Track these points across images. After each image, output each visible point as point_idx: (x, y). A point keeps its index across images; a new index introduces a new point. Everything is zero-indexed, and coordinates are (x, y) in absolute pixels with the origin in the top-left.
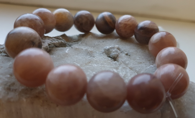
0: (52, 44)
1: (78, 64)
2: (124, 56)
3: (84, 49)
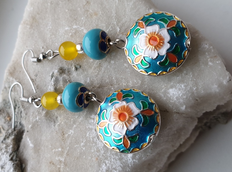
0: (13, 155)
1: (58, 149)
2: (77, 75)
3: (38, 118)
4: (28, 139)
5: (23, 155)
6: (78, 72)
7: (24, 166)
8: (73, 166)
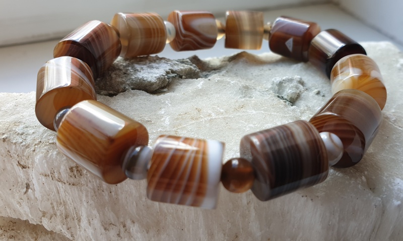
1: (220, 108)
2: (313, 97)
3: (232, 82)
4: (202, 83)
5: (177, 85)
6: (317, 96)
7: (165, 90)
8: (216, 128)
